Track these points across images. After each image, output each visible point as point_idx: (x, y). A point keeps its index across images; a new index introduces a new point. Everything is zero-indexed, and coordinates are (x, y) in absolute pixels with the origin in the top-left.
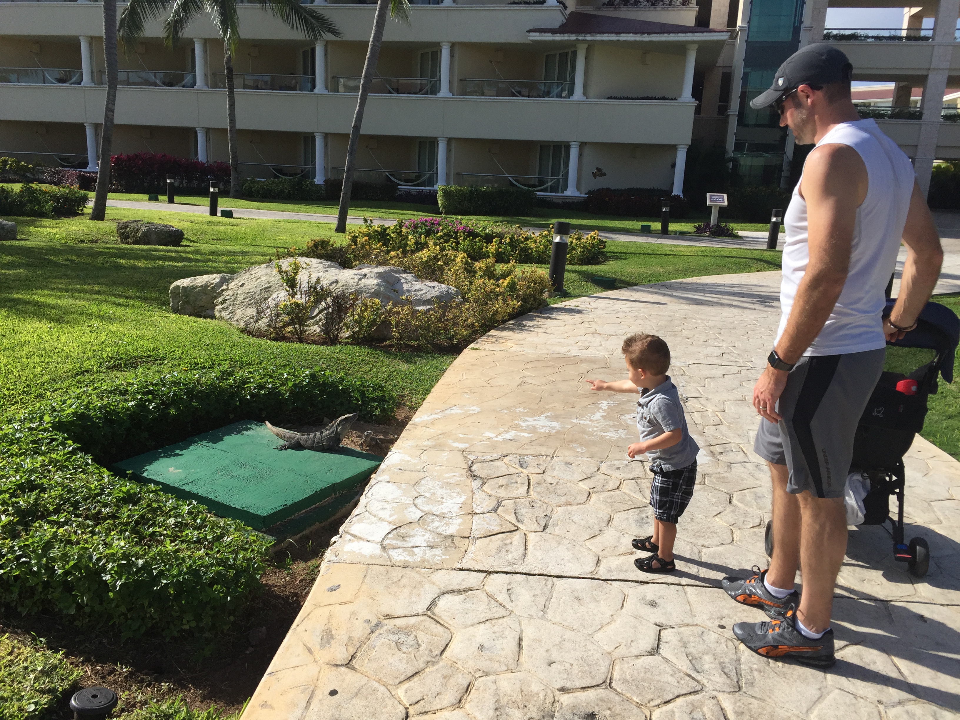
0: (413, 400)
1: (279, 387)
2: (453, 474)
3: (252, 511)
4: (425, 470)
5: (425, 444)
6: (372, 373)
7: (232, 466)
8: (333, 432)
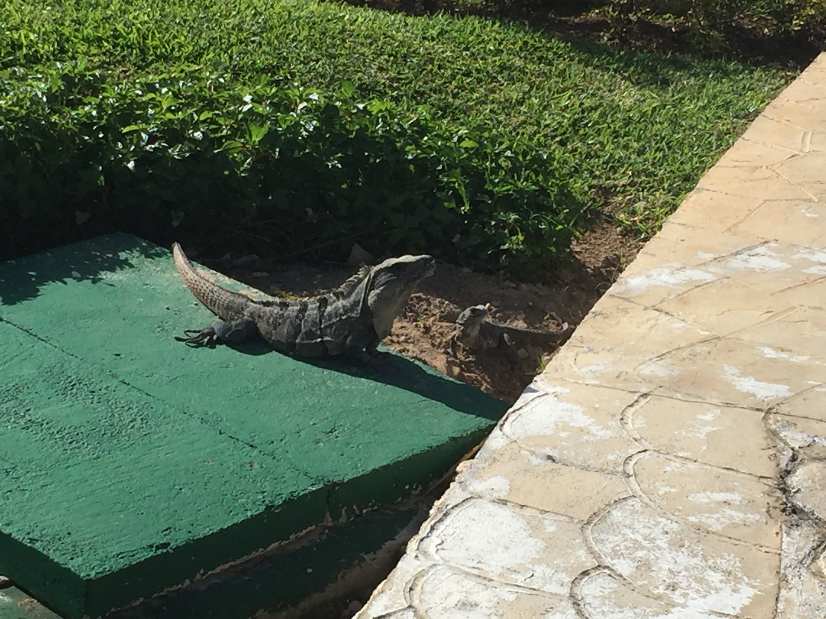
0: (640, 206)
1: (227, 137)
2: (721, 497)
3: (56, 558)
4: (630, 469)
5: (646, 370)
6: (523, 109)
7: (40, 386)
8: (356, 303)
